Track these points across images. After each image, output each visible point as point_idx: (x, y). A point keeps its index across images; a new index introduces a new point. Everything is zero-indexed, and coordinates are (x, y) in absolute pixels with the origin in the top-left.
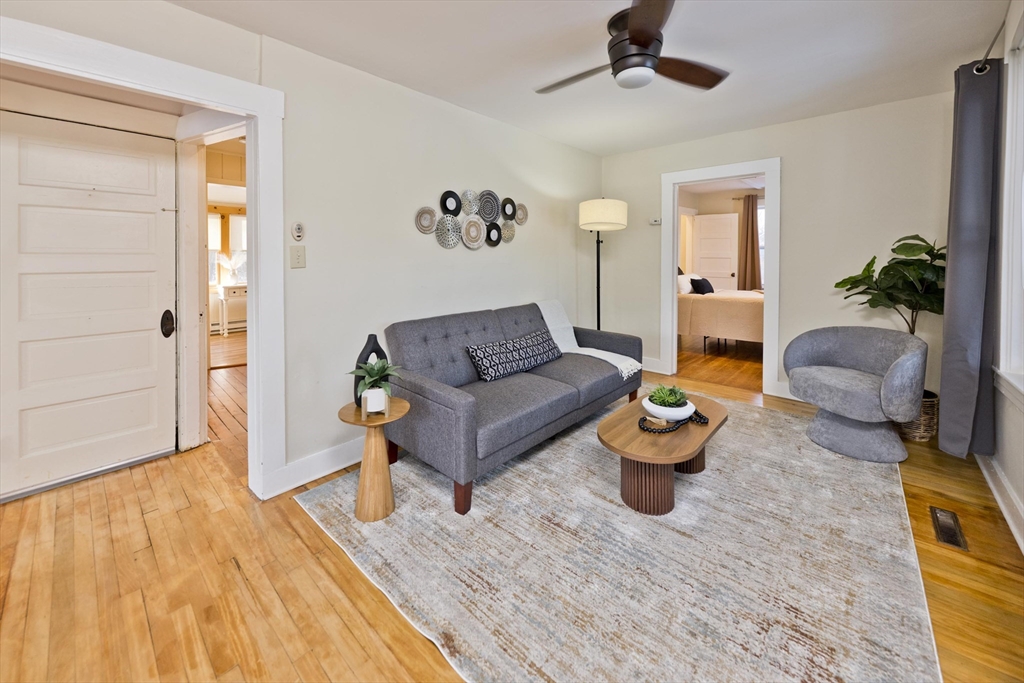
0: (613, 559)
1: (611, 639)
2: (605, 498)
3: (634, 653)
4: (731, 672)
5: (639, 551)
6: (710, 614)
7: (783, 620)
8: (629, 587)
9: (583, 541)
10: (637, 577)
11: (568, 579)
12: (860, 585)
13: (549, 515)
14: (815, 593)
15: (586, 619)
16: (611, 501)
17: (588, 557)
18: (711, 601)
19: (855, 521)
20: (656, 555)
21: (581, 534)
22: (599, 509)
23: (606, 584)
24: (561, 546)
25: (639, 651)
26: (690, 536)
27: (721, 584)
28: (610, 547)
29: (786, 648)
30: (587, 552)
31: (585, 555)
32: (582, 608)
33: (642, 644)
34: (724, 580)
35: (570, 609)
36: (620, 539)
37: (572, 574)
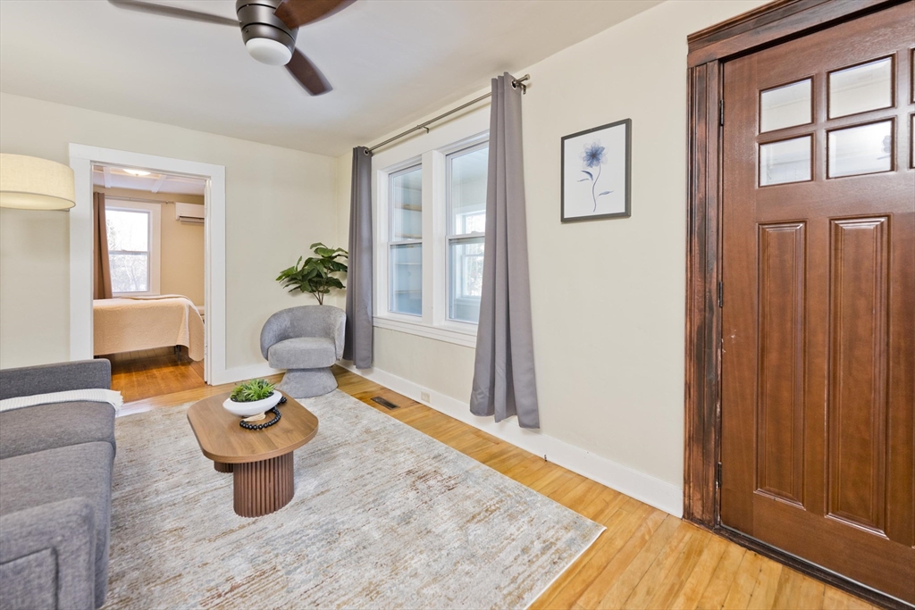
0: (319, 549)
1: (396, 574)
2: (232, 531)
3: (413, 562)
4: (438, 515)
5: (321, 527)
6: (398, 508)
7: (413, 479)
8: (355, 546)
9: (279, 567)
10: (346, 537)
11: (320, 594)
12: (404, 444)
13: (208, 594)
14: (402, 460)
15: (371, 589)
16: (243, 527)
17: (303, 568)
18: (388, 503)
19: (365, 422)
20: (333, 517)
21: (268, 567)
22: (244, 542)
23: (342, 562)
24: (270, 592)
25: (412, 558)
26: (328, 491)
27: (378, 493)
28: (302, 546)
29: (429, 487)
30: (296, 569)
31: (298, 571)
32: (360, 589)
33: (406, 555)
34: (376, 491)
35: (356, 600)
36: (299, 536)
37: (315, 589)
